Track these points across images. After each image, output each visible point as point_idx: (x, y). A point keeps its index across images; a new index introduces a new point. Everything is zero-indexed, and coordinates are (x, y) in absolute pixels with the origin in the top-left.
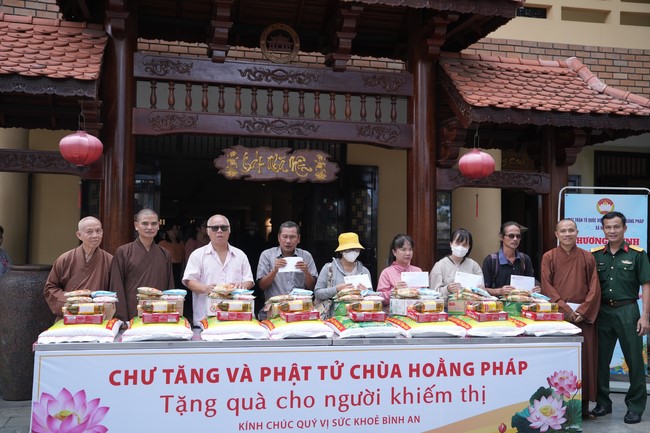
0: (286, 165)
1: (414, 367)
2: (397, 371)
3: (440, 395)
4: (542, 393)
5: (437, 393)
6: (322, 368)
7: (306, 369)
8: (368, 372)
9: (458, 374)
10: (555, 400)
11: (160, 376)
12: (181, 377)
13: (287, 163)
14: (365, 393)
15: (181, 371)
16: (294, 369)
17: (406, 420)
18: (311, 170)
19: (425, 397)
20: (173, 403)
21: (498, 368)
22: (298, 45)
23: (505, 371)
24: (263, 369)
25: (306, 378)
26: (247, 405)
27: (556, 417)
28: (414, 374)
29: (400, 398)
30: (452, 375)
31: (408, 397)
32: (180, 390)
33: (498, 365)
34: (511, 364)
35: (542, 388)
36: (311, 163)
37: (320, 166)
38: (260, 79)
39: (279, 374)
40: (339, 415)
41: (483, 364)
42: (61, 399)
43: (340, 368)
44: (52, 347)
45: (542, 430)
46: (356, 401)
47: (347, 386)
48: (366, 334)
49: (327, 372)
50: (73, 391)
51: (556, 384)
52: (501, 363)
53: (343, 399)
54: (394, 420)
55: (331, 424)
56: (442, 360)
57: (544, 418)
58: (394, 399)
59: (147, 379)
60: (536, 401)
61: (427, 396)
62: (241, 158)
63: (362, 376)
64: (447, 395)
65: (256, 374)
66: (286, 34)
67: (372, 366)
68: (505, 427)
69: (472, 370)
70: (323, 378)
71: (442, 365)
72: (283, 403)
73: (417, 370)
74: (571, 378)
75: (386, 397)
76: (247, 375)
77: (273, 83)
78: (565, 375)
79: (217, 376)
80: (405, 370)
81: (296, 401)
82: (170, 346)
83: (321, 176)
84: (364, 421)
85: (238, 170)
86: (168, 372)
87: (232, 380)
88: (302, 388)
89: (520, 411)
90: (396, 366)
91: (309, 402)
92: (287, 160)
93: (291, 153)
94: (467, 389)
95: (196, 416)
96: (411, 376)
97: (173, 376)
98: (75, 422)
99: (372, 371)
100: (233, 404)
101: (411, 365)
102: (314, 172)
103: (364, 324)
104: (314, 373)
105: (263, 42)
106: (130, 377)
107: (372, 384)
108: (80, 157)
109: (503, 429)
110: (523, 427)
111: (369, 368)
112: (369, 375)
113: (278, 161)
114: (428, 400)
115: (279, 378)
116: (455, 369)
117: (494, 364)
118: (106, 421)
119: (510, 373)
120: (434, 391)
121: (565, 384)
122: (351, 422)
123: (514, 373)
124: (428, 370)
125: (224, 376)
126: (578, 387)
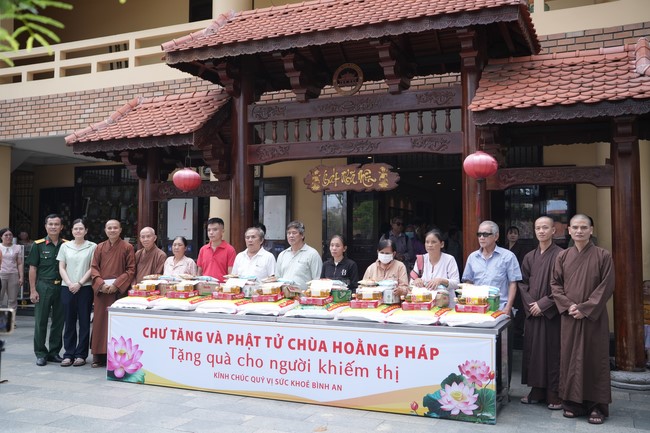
0: (356, 179)
1: (337, 344)
2: (323, 346)
3: (359, 371)
4: (452, 379)
5: (356, 369)
6: (268, 339)
7: (257, 338)
8: (301, 344)
9: (375, 354)
10: (467, 388)
11: (169, 334)
12: (180, 336)
13: (357, 176)
14: (299, 361)
15: (181, 332)
16: (249, 337)
17: (331, 387)
18: (375, 181)
19: (346, 370)
20: (177, 353)
21: (410, 352)
22: (361, 78)
23: (417, 355)
24: (229, 335)
25: (257, 345)
26: (219, 360)
27: (467, 403)
28: (337, 350)
29: (326, 369)
30: (369, 354)
31: (332, 368)
32: (180, 344)
33: (410, 349)
34: (422, 349)
35: (453, 375)
36: (375, 175)
37: (383, 176)
38: (333, 110)
39: (239, 340)
40: (280, 376)
41: (397, 347)
42: (120, 342)
43: (281, 340)
44: (117, 310)
45: (452, 413)
46: (292, 367)
47: (285, 354)
48: (303, 314)
49: (272, 342)
50: (126, 339)
51: (468, 372)
52: (414, 348)
53: (283, 364)
54: (322, 386)
55: (274, 382)
56: (360, 341)
57: (455, 403)
58: (321, 369)
59: (162, 335)
60: (447, 386)
61: (347, 370)
62: (322, 176)
63: (296, 347)
64: (364, 371)
65: (224, 339)
66: (352, 71)
67: (304, 341)
68: (417, 405)
69: (387, 351)
70: (268, 346)
71: (360, 345)
72: (242, 361)
73: (340, 347)
74: (484, 368)
75: (315, 367)
76: (219, 339)
77: (344, 113)
78: (476, 365)
79: (201, 337)
80: (330, 347)
81: (250, 361)
82: (175, 314)
83: (384, 185)
84: (298, 384)
85: (320, 185)
86: (173, 331)
87: (210, 341)
88: (255, 352)
89: (431, 393)
90: (323, 342)
91: (258, 363)
92: (356, 173)
93: (360, 167)
94: (382, 368)
95: (189, 364)
96: (334, 351)
97: (176, 334)
98: (127, 358)
99: (304, 345)
100: (210, 359)
101: (335, 343)
102: (378, 182)
103: (305, 307)
104: (263, 342)
106: (154, 333)
107: (304, 354)
108: (185, 186)
109: (415, 408)
110: (434, 408)
111: (302, 342)
112: (302, 347)
113: (350, 175)
114: (349, 373)
115: (240, 343)
116: (372, 349)
117: (407, 348)
118: (142, 360)
119: (422, 358)
120: (354, 366)
121: (477, 373)
122: (289, 383)
123: (426, 358)
124: (349, 348)
125: (205, 338)
126: (491, 377)
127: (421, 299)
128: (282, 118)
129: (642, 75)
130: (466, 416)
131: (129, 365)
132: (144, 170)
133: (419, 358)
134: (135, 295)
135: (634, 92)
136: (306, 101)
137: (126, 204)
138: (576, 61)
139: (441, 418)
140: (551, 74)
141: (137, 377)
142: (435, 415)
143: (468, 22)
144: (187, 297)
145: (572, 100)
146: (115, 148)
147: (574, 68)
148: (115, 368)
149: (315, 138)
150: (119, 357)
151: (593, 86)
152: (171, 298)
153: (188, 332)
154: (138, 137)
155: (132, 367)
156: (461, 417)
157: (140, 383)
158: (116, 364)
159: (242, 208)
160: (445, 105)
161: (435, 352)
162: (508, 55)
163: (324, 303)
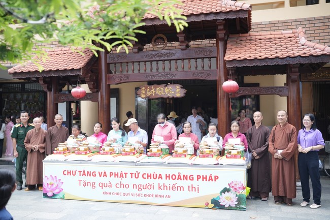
0: (164, 92)
1: (168, 175)
2: (160, 177)
3: (179, 188)
4: (226, 190)
6: (132, 174)
7: (126, 174)
8: (149, 176)
9: (187, 179)
10: (232, 194)
11: (78, 173)
12: (84, 174)
13: (164, 90)
14: (148, 185)
15: (84, 172)
16: (121, 173)
17: (165, 196)
18: (173, 93)
19: (172, 188)
20: (82, 183)
21: (204, 178)
23: (208, 179)
24: (110, 173)
25: (126, 177)
26: (105, 185)
27: (233, 201)
28: (168, 178)
29: (162, 188)
30: (184, 180)
31: (165, 188)
32: (84, 178)
33: (205, 177)
34: (211, 176)
35: (226, 188)
36: (174, 90)
37: (177, 91)
38: (152, 58)
39: (116, 175)
40: (138, 192)
41: (198, 176)
42: (50, 178)
43: (138, 174)
44: (48, 161)
45: (226, 206)
46: (145, 187)
47: (141, 181)
48: (150, 161)
49: (134, 175)
50: (54, 176)
51: (233, 187)
52: (206, 176)
53: (140, 186)
54: (160, 196)
55: (135, 195)
56: (179, 173)
57: (227, 201)
58: (159, 188)
59: (74, 174)
60: (223, 194)
62: (147, 90)
63: (147, 177)
64: (182, 188)
65: (108, 175)
66: (162, 38)
67: (151, 174)
68: (208, 204)
69: (193, 178)
70: (132, 177)
71: (179, 175)
72: (118, 186)
73: (169, 177)
74: (240, 184)
75: (156, 187)
76: (105, 175)
77: (158, 59)
78: (237, 183)
79: (95, 174)
80: (164, 177)
81: (122, 185)
82: (80, 163)
83: (178, 95)
84: (148, 195)
85: (146, 95)
86: (80, 172)
87: (100, 176)
88: (124, 181)
89: (215, 197)
90: (160, 175)
91: (127, 186)
93: (166, 86)
94: (191, 186)
95: (89, 188)
96: (166, 179)
97: (82, 173)
98: (54, 186)
99: (150, 176)
100: (101, 185)
101: (166, 175)
102: (175, 93)
103: (150, 157)
104: (129, 176)
105: (153, 43)
106: (69, 173)
107: (151, 181)
108: (78, 96)
109: (207, 204)
110: (217, 205)
111: (149, 175)
112: (149, 177)
113: (161, 90)
114: (174, 189)
115: (116, 176)
116: (185, 177)
117: (203, 176)
118: (63, 187)
119: (211, 180)
120: (176, 186)
121: (237, 187)
122: (143, 195)
123: (212, 181)
124: (174, 177)
125: (98, 175)
126: (244, 188)
127: (208, 152)
128: (125, 61)
129: (303, 45)
130: (232, 207)
131: (55, 189)
132: (50, 87)
133: (209, 180)
134: (57, 153)
135: (301, 53)
136: (138, 53)
137: (24, 102)
138: (271, 37)
139: (220, 209)
140: (260, 43)
141: (60, 195)
142: (217, 208)
143: (223, 17)
144: (86, 153)
145: (274, 56)
146: (37, 76)
147: (271, 40)
148: (48, 192)
149: (142, 71)
150: (50, 186)
151: (281, 50)
152: (77, 154)
153: (88, 172)
154: (51, 70)
155: (57, 191)
156: (230, 208)
157: (62, 199)
158: (48, 189)
159: (105, 107)
160: (209, 56)
161: (216, 178)
162: (238, 33)
163: (159, 155)
